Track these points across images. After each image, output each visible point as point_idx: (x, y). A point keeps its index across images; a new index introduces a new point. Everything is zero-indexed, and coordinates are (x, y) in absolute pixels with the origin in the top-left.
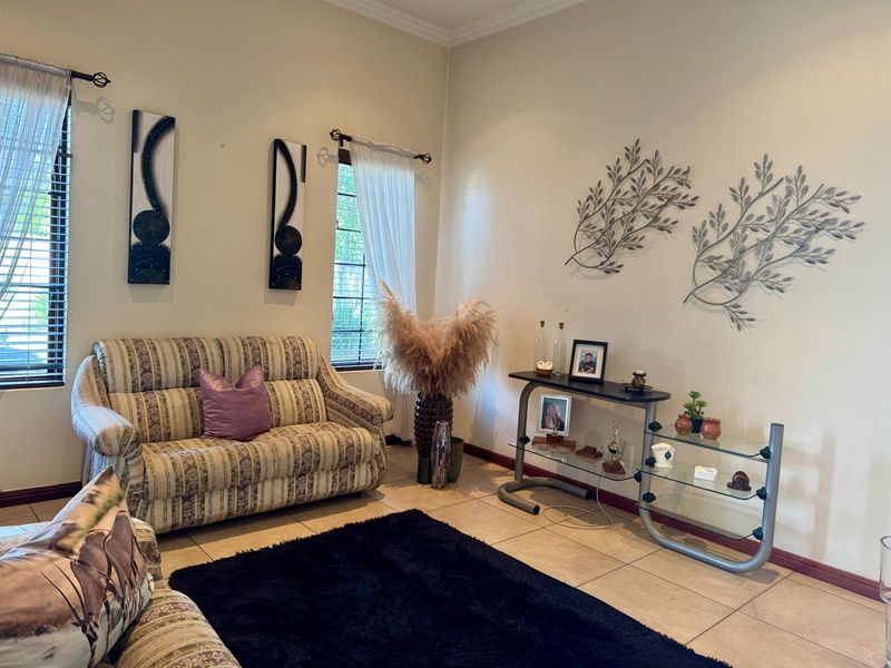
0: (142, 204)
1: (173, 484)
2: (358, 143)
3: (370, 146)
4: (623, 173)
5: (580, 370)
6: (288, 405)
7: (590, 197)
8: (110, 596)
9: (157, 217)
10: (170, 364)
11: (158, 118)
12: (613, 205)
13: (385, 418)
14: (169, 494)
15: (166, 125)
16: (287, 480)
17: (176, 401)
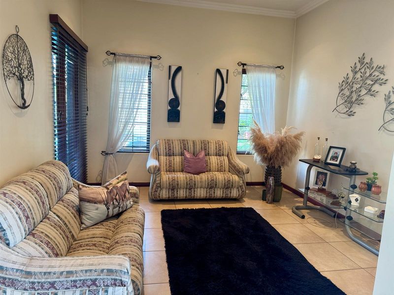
0: (172, 96)
1: (168, 184)
2: (249, 66)
3: (255, 66)
4: (357, 69)
5: (330, 160)
6: (214, 165)
7: (343, 81)
8: (115, 201)
9: (176, 100)
10: (177, 148)
11: (176, 67)
12: (352, 84)
13: (245, 172)
14: (167, 187)
15: (179, 69)
16: (205, 189)
17: (177, 159)
